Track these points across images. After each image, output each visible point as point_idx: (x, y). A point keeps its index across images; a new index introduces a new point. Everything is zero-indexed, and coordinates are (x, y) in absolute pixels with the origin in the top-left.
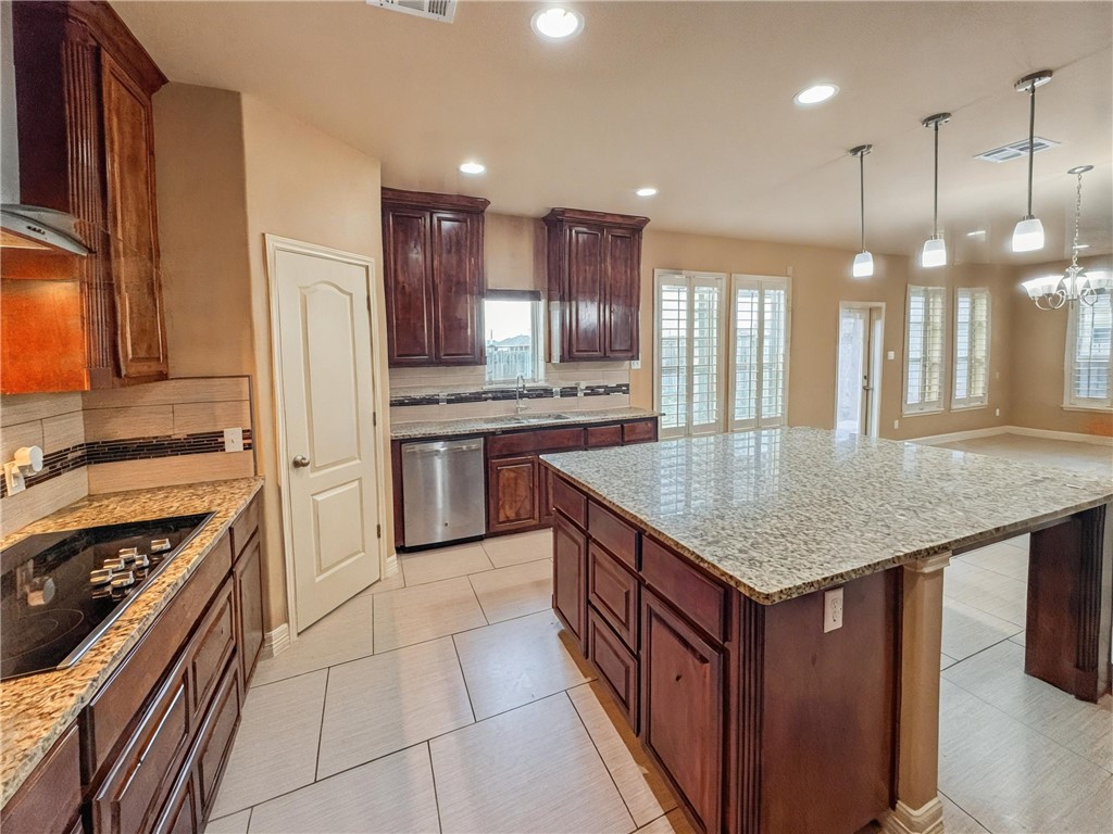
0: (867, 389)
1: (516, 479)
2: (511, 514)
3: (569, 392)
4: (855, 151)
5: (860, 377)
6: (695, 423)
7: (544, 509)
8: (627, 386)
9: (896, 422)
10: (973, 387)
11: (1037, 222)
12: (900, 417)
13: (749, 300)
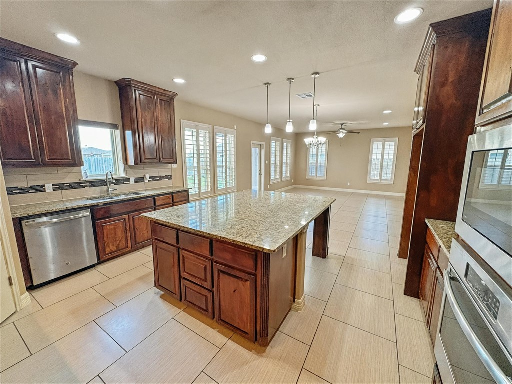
0: (260, 175)
1: (115, 229)
2: (114, 249)
3: (141, 180)
4: (266, 84)
5: (258, 171)
6: (202, 192)
7: (134, 242)
8: (171, 176)
9: (269, 186)
10: (287, 173)
11: (315, 121)
12: (270, 185)
13: (221, 138)
